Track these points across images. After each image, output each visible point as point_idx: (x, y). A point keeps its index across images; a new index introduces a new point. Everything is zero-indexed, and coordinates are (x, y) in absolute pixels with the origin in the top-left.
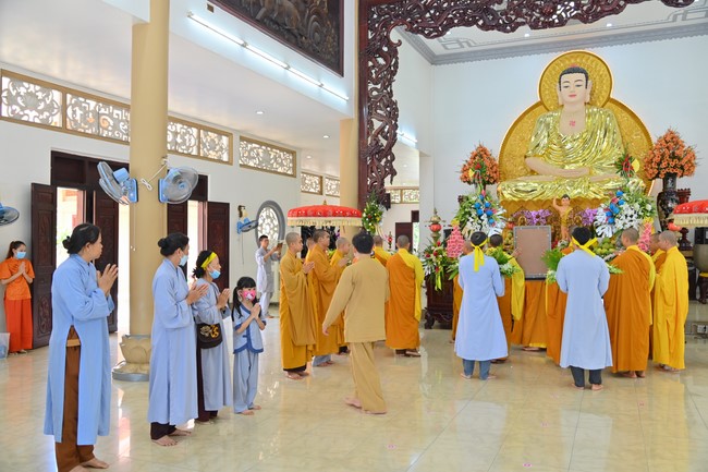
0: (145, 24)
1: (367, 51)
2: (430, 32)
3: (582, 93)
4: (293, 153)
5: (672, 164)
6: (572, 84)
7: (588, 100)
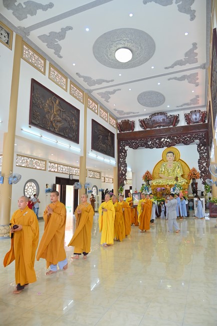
0: (82, 157)
1: (120, 151)
2: (134, 148)
3: (173, 158)
4: (100, 173)
5: (194, 176)
6: (170, 156)
7: (174, 160)
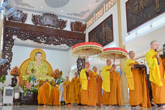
2: (23, 39)
5: (58, 75)
6: (39, 56)
7: (42, 60)
